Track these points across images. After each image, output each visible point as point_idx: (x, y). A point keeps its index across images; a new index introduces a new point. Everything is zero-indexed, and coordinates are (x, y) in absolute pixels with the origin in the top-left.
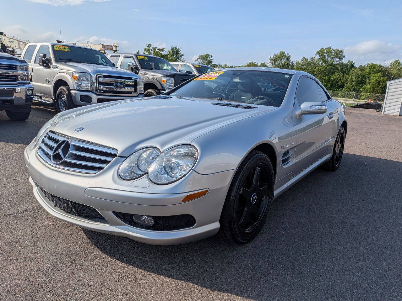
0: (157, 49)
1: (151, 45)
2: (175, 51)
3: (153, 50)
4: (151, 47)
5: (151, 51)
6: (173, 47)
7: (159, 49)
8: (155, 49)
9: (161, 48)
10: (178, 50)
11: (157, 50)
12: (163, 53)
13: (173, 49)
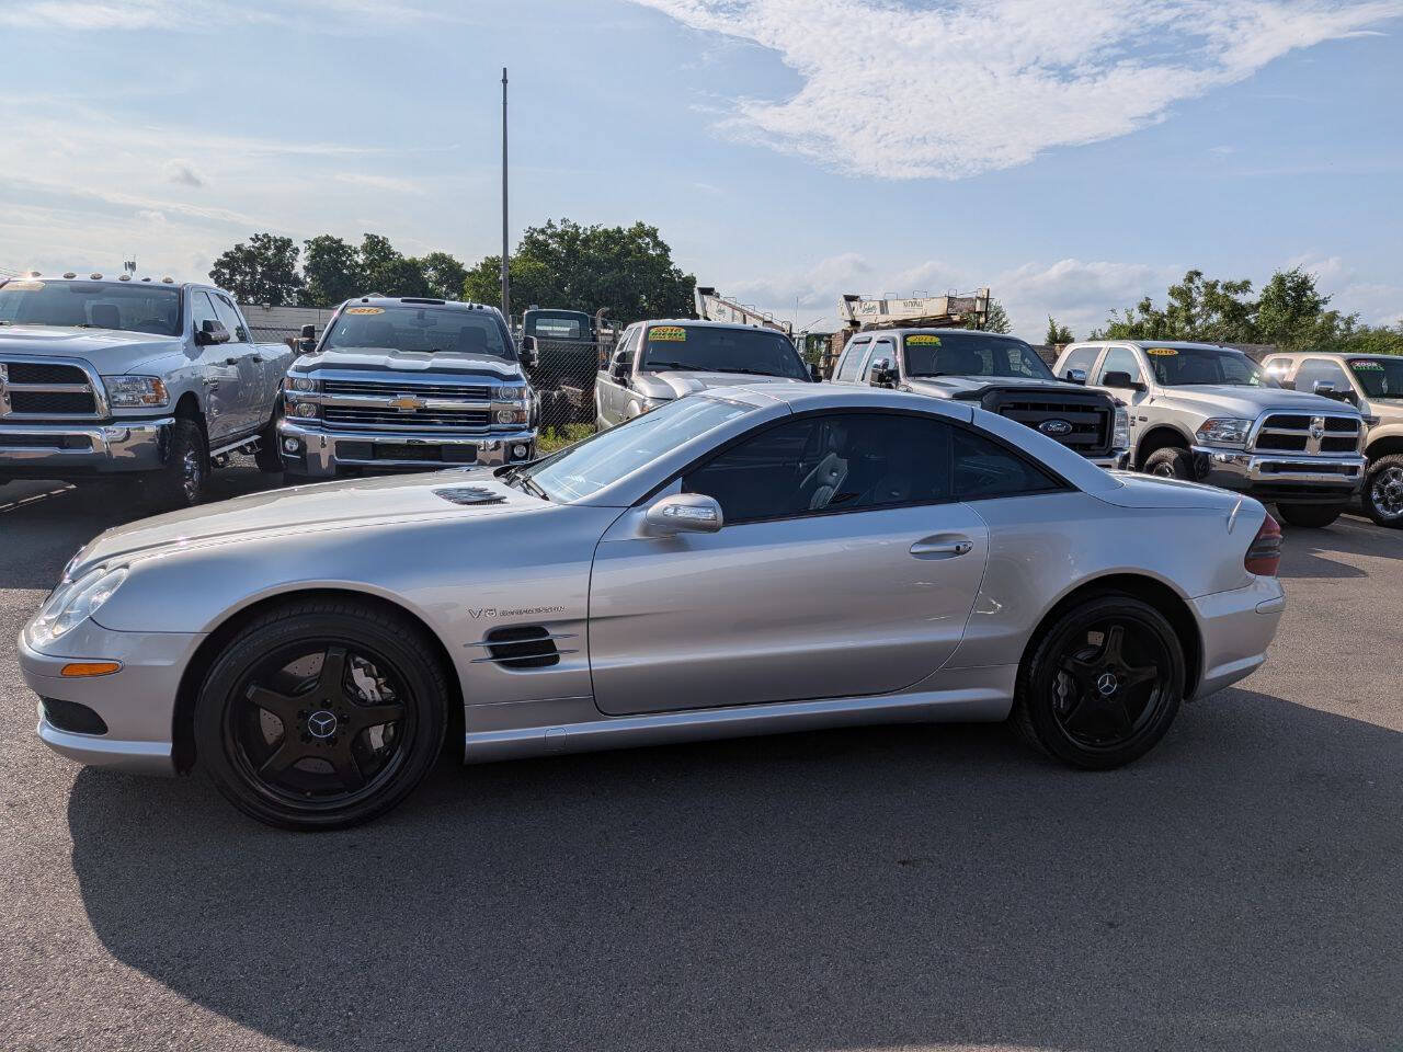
0: (1219, 287)
1: (1198, 274)
2: (1290, 288)
3: (1202, 289)
4: (1198, 282)
5: (1194, 295)
6: (1284, 272)
7: (1227, 287)
8: (1210, 287)
9: (1238, 281)
10: (1305, 281)
11: (1219, 290)
12: (1242, 299)
13: (1280, 281)
